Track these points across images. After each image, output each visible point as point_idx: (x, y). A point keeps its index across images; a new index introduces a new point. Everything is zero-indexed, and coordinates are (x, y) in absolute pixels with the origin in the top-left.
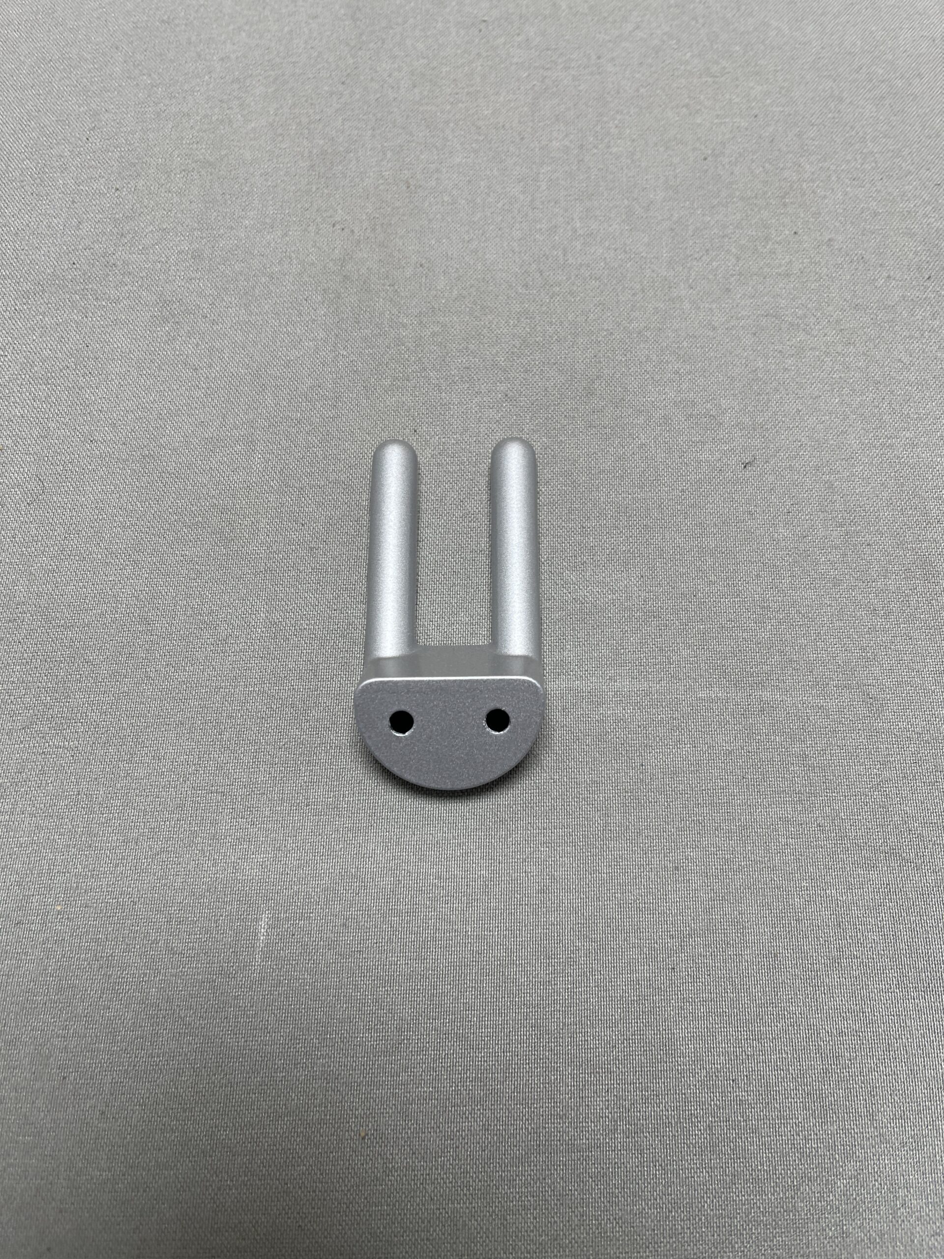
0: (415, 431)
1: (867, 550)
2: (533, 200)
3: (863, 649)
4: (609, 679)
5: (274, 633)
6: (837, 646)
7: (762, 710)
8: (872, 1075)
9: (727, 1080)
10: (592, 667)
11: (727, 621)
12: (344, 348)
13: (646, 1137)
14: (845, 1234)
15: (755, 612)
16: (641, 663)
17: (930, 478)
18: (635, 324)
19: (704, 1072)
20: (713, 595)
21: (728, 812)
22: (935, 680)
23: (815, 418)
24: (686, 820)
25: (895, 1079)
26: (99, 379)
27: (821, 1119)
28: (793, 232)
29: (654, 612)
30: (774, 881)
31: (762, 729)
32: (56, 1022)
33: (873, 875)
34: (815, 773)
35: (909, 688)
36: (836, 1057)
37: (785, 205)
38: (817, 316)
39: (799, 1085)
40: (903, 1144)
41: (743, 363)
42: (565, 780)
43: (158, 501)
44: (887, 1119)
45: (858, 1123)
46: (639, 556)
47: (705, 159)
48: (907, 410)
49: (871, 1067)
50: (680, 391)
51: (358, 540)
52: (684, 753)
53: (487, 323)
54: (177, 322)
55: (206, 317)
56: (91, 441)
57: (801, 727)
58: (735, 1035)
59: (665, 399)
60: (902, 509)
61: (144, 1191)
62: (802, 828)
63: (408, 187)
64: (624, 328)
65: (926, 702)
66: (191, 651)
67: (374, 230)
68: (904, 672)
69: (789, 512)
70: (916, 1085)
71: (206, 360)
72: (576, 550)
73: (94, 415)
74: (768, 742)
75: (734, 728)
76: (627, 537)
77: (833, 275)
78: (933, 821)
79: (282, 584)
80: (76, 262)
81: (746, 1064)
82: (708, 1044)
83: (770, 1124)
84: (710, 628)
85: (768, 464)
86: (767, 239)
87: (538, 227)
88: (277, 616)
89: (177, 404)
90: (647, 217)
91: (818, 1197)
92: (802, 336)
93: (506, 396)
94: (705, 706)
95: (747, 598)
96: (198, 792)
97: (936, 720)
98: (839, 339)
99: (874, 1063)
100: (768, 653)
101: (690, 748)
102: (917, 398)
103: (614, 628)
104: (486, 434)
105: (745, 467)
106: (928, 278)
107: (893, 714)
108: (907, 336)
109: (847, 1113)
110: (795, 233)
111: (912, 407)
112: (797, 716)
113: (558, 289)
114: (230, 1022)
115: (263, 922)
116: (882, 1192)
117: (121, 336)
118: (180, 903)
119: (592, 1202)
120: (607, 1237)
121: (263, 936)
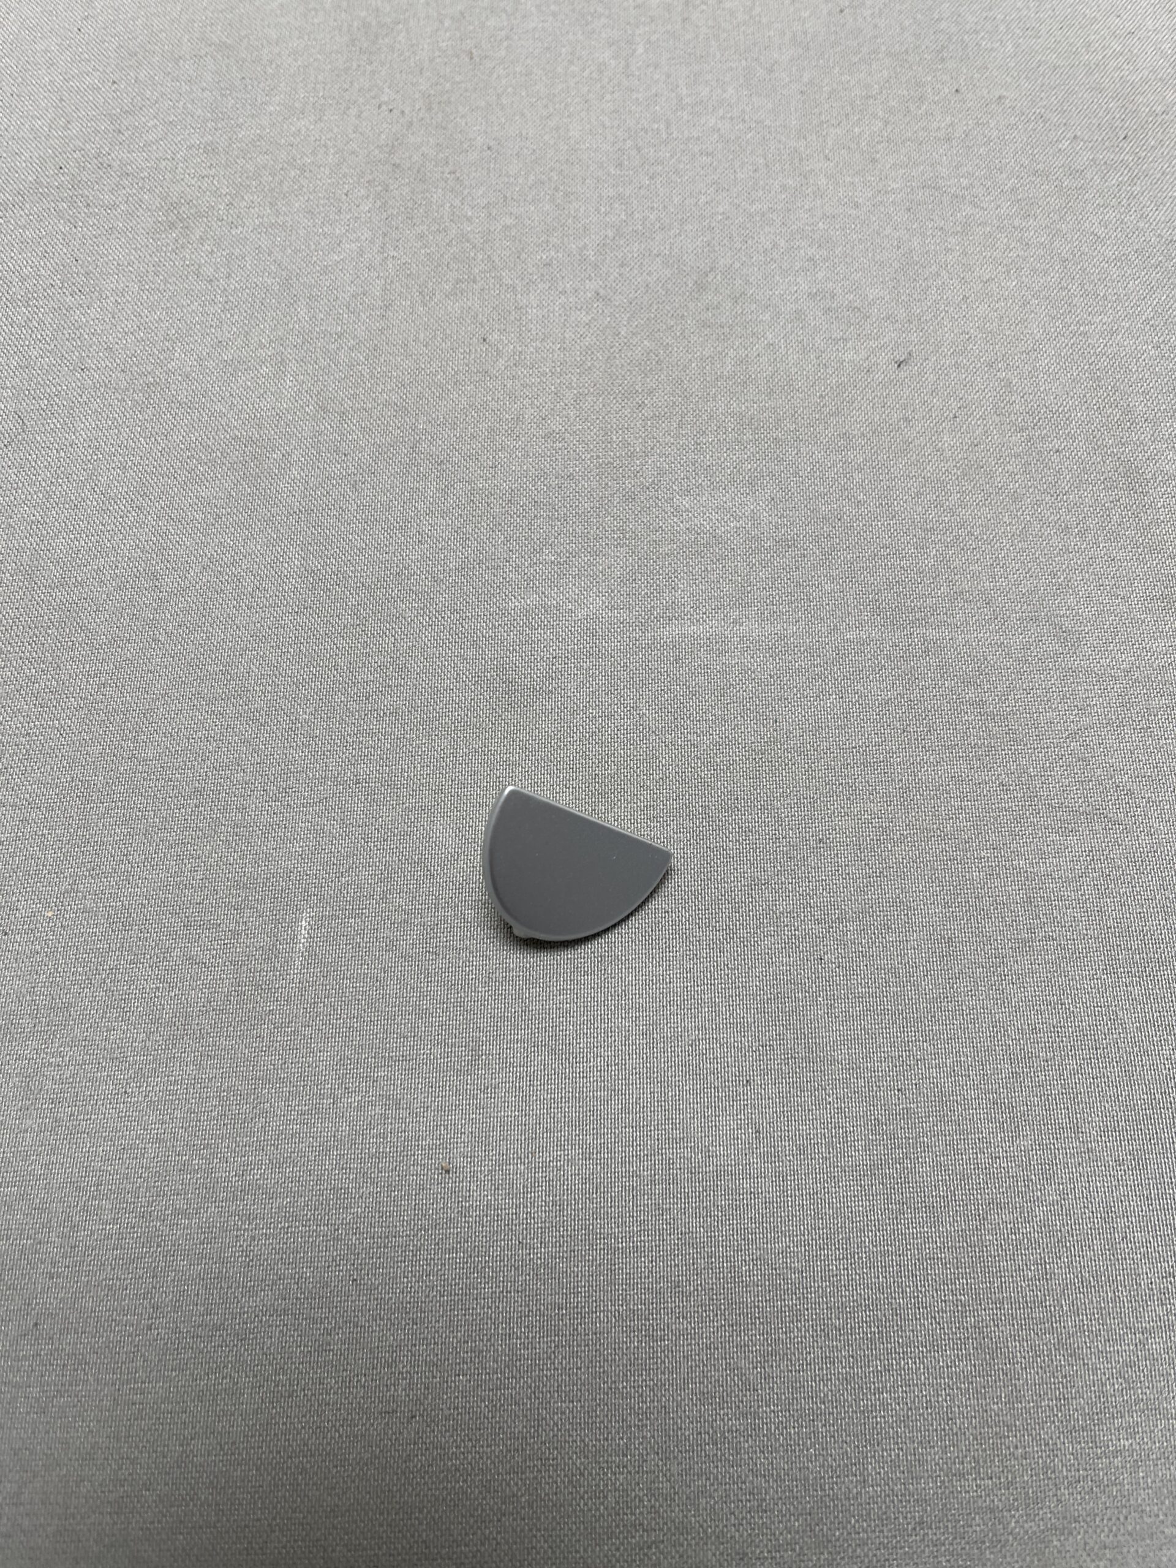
0: (484, 340)
1: (1056, 458)
2: (627, 66)
3: (1053, 575)
4: (733, 623)
5: (312, 584)
6: (1020, 571)
7: (927, 651)
8: (1075, 1079)
9: (891, 1091)
10: (712, 609)
11: (881, 548)
12: (394, 249)
13: (790, 1161)
14: (1047, 1276)
15: (915, 536)
16: (773, 602)
17: (1133, 370)
18: (757, 206)
19: (861, 1083)
20: (862, 519)
21: (885, 773)
22: (1146, 607)
23: (986, 306)
24: (833, 784)
25: (1105, 1082)
26: (91, 297)
27: (1012, 1132)
28: (954, 90)
29: (788, 541)
30: (946, 852)
31: (927, 674)
32: (48, 1048)
33: (1072, 840)
34: (995, 723)
35: (1113, 618)
36: (1029, 1058)
37: (943, 60)
38: (987, 186)
39: (982, 1093)
40: (1120, 1163)
41: (894, 245)
42: (680, 743)
43: (166, 436)
44: (1097, 1132)
45: (1058, 1136)
46: (769, 476)
47: (841, 11)
48: (1104, 291)
49: (1074, 1069)
50: (815, 281)
51: (414, 470)
52: (829, 705)
53: (572, 212)
54: (187, 227)
55: (223, 219)
56: (82, 370)
57: (977, 669)
58: (901, 1037)
59: (796, 291)
60: (1099, 408)
61: (159, 1246)
62: (980, 787)
63: (471, 58)
64: (745, 210)
65: (1134, 634)
66: (210, 608)
67: (429, 109)
68: (1105, 599)
69: (956, 417)
70: (1132, 1090)
71: (223, 270)
72: (689, 471)
73: (85, 339)
74: (935, 688)
75: (891, 673)
76: (752, 453)
77: (1006, 138)
78: (1146, 774)
79: (321, 526)
81: (914, 1070)
82: (866, 1048)
84: (859, 557)
85: (927, 362)
86: (922, 99)
87: (634, 97)
88: (314, 563)
89: (189, 322)
90: (770, 80)
91: (1011, 1228)
92: (968, 209)
93: (598, 294)
94: (854, 649)
95: (905, 519)
96: (221, 773)
97: (1147, 656)
98: (1016, 211)
99: (1077, 1064)
100: (933, 583)
101: (836, 699)
102: (1115, 276)
103: (738, 562)
104: (573, 340)
105: (899, 366)
106: (1124, 138)
107: (1093, 649)
108: (1101, 204)
109: (1044, 1125)
110: (957, 91)
112: (970, 656)
113: (660, 168)
114: (263, 1042)
115: (304, 922)
116: (1094, 1222)
117: (117, 246)
118: (200, 903)
119: (723, 1241)
120: (742, 1282)
121: (304, 938)
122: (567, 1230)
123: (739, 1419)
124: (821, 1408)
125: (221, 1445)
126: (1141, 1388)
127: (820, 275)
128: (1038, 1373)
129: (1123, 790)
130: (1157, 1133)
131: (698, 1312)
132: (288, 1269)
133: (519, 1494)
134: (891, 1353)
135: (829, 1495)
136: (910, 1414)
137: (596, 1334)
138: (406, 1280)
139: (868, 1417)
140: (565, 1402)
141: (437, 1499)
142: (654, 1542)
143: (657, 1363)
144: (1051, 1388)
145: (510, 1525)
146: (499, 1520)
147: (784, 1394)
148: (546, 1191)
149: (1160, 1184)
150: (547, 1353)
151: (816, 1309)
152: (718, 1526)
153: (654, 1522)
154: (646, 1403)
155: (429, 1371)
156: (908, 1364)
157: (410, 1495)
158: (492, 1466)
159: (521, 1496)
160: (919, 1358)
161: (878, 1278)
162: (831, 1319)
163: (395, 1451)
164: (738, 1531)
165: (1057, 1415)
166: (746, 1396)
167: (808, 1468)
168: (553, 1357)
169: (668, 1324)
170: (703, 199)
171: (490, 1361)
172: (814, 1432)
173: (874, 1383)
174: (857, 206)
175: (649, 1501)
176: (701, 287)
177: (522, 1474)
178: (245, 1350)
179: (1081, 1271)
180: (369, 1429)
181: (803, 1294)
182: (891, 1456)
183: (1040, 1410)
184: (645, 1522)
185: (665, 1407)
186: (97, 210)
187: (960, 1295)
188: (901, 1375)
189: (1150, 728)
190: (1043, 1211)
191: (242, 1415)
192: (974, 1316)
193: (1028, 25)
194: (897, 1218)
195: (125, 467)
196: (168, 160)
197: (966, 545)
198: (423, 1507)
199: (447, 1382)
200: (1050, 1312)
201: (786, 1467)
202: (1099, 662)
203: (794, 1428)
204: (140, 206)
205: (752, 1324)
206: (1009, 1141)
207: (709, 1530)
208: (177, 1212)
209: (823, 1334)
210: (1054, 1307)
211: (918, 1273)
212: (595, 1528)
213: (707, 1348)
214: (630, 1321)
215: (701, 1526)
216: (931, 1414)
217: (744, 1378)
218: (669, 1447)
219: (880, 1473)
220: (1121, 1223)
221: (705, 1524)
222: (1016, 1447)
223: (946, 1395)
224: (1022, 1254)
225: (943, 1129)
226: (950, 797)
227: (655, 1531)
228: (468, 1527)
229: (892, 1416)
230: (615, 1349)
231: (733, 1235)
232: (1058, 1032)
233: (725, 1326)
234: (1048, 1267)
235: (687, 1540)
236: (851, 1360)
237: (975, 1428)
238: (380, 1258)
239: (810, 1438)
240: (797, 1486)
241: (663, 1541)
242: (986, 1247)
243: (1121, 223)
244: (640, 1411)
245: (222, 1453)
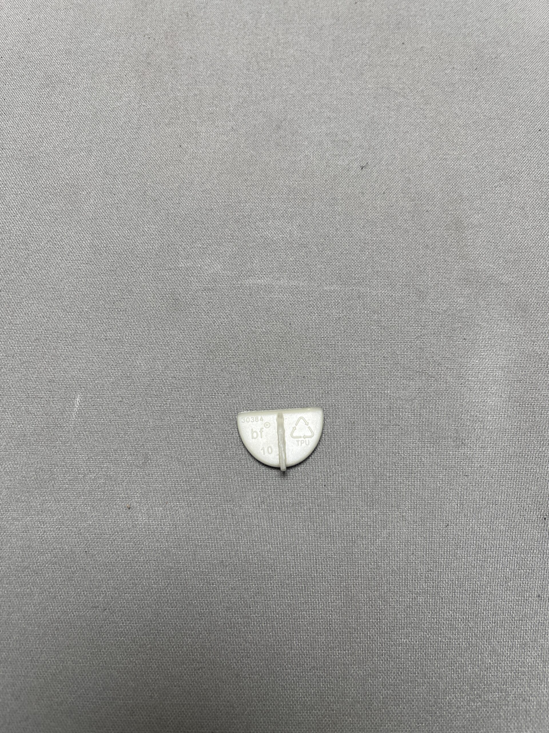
0: (180, 146)
1: (426, 214)
2: (256, 24)
3: (418, 266)
4: (277, 279)
5: (95, 251)
6: (404, 264)
7: (359, 297)
8: (401, 486)
9: (321, 486)
10: (268, 273)
11: (344, 250)
12: (145, 102)
13: (275, 513)
14: (378, 567)
15: (360, 245)
16: (295, 271)
17: (465, 177)
18: (308, 92)
19: (309, 481)
20: (338, 237)
21: (334, 349)
22: (457, 283)
23: (404, 144)
24: (312, 353)
25: (413, 488)
26: (9, 117)
27: (371, 507)
28: (402, 43)
29: (304, 245)
30: (357, 385)
31: (358, 307)
33: (412, 383)
34: (385, 330)
35: (442, 287)
36: (382, 475)
37: (399, 28)
38: (411, 89)
39: (360, 489)
40: (415, 522)
41: (366, 113)
42: (248, 331)
43: (36, 181)
44: (407, 509)
45: (391, 510)
46: (299, 215)
47: (356, 3)
48: (457, 140)
49: (400, 482)
50: (329, 128)
51: (144, 203)
52: (314, 318)
53: (225, 90)
54: (54, 87)
55: (70, 84)
56: (2, 149)
57: (380, 306)
58: (328, 463)
59: (320, 132)
60: (448, 193)
62: (374, 358)
63: (187, 16)
64: (302, 94)
65: (450, 295)
66: (49, 259)
67: (167, 38)
68: (440, 279)
69: (384, 193)
70: (424, 492)
71: (68, 107)
72: (264, 211)
73: (5, 135)
74: (360, 314)
75: (342, 306)
76: (293, 204)
78: (448, 357)
79: (101, 226)
80: (3, 57)
81: (332, 477)
82: (312, 467)
83: (342, 508)
84: (334, 254)
85: (375, 168)
86: (387, 46)
87: (258, 38)
88: (96, 242)
89: (51, 130)
90: (320, 33)
91: (366, 547)
92: (401, 99)
93: (232, 128)
94: (328, 294)
95: (356, 238)
96: (48, 332)
97: (455, 304)
98: (422, 101)
99: (402, 479)
100: (365, 267)
101: (317, 316)
102: (463, 133)
103: (282, 252)
104: (219, 148)
105: (362, 168)
106: (476, 69)
107: (431, 300)
108: (461, 100)
109: (385, 504)
110: (403, 43)
111: (459, 139)
112: (377, 300)
113: (266, 72)
114: (56, 449)
115: (78, 399)
116: (401, 547)
117: (23, 94)
118: (34, 388)
119: (243, 545)
120: (249, 562)
121: (78, 406)
122: (178, 536)
123: (242, 619)
124: (277, 617)
125: (24, 617)
126: (413, 617)
127: (332, 125)
128: (369, 608)
129: (437, 363)
130: (432, 511)
131: (229, 574)
132: (58, 545)
133: (147, 644)
134: (309, 596)
135: (276, 653)
136: (314, 621)
137: (185, 580)
138: (108, 553)
139: (296, 621)
140: (170, 607)
141: (112, 644)
142: (201, 668)
143: (210, 594)
144: (374, 614)
145: (141, 657)
146: (137, 654)
147: (262, 609)
148: (170, 519)
149: (431, 532)
150: (164, 586)
151: (279, 576)
152: (228, 663)
153: (202, 659)
154: (204, 610)
155: (114, 591)
156: (315, 600)
157: (101, 642)
158: (137, 632)
159: (147, 645)
160: (320, 598)
161: (307, 564)
162: (285, 580)
163: (96, 623)
164: (237, 665)
165: (376, 626)
166: (246, 609)
167: (269, 641)
168: (166, 588)
169: (216, 578)
170: (284, 87)
171: (140, 589)
172: (273, 626)
173: (300, 607)
174: (352, 94)
175: (201, 650)
176: (279, 127)
177: (149, 636)
178: (37, 578)
179: (393, 566)
180: (86, 614)
181: (274, 569)
182: (304, 638)
183: (369, 623)
184: (198, 659)
185: (211, 612)
186: (15, 77)
187: (341, 573)
188: (312, 605)
189: (452, 336)
190: (380, 541)
191: (34, 605)
192: (345, 583)
193: (440, 14)
194: (318, 540)
195: (17, 194)
196: (49, 56)
197: (382, 251)
198: (106, 647)
199: (121, 596)
200: (378, 582)
201: (259, 640)
202: (434, 306)
203: (264, 624)
204: (35, 76)
205: (251, 580)
206: (369, 510)
207: (225, 664)
208: (14, 519)
209: (281, 586)
210: (380, 581)
211: (324, 563)
212: (177, 660)
213: (231, 589)
214: (200, 576)
215: (221, 662)
216: (323, 622)
217: (246, 602)
218: (211, 628)
219: (298, 645)
220: (412, 548)
221: (223, 662)
222: (357, 638)
223: (330, 614)
224: (369, 558)
225: (342, 503)
226: (361, 361)
227: (202, 663)
228: (124, 657)
229: (306, 622)
230: (193, 587)
231: (248, 543)
232: (396, 465)
233: (240, 580)
234: (379, 564)
235: (215, 667)
236: (292, 597)
237: (341, 629)
238: (97, 543)
239: (271, 629)
240: (263, 648)
241: (205, 667)
242: (354, 554)
243: (469, 109)
244: (201, 613)
245: (24, 620)
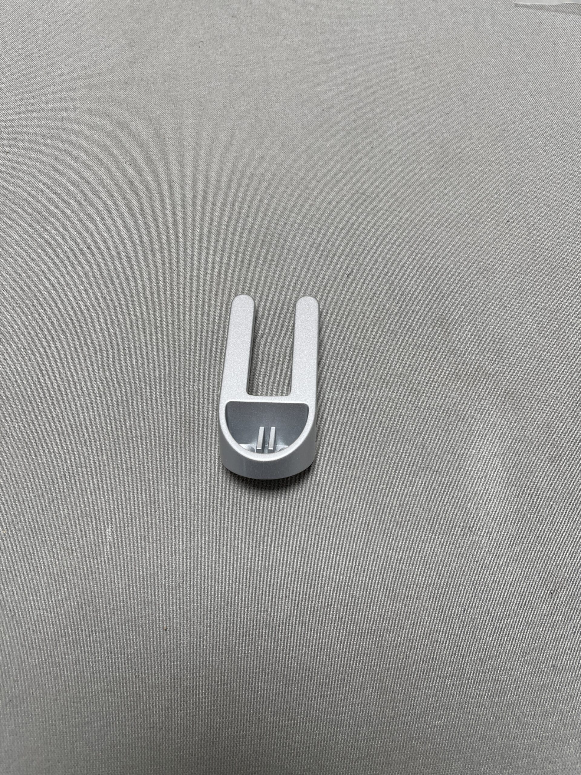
0: (174, 271)
1: (412, 314)
2: (231, 141)
3: (410, 366)
7: (359, 401)
11: (340, 357)
12: (134, 230)
13: (307, 617)
18: (288, 204)
19: (334, 584)
20: (333, 344)
23: (384, 247)
32: (7, 588)
33: (418, 479)
35: (435, 383)
37: (366, 133)
38: (384, 192)
40: (435, 610)
41: (346, 220)
43: (41, 320)
44: (426, 599)
47: (323, 110)
49: (418, 574)
50: (313, 238)
51: (147, 331)
54: (45, 223)
55: (60, 218)
56: (3, 290)
59: (305, 243)
61: (57, 667)
63: (164, 139)
64: (283, 207)
67: (147, 163)
71: (61, 242)
77: (393, 169)
78: (447, 450)
81: (355, 578)
83: (368, 606)
84: (332, 361)
85: (359, 273)
86: (357, 152)
87: (235, 155)
88: (107, 374)
89: (48, 267)
90: (293, 145)
92: (377, 203)
94: (330, 402)
97: (448, 399)
98: (397, 203)
102: (437, 232)
104: (212, 269)
105: (348, 276)
106: (443, 167)
108: (432, 199)
109: (406, 597)
110: (372, 147)
111: (435, 237)
114: (95, 581)
115: (109, 529)
116: (425, 635)
117: (15, 232)
118: (66, 524)
119: (281, 651)
120: (289, 667)
121: (110, 536)
122: (220, 650)
123: (289, 721)
124: (320, 715)
125: (87, 744)
126: (443, 700)
127: (315, 236)
128: (403, 696)
129: (438, 457)
130: (450, 598)
131: (272, 680)
132: (110, 673)
133: (204, 756)
134: (347, 692)
135: (324, 749)
136: (354, 715)
137: (232, 691)
138: (156, 674)
139: (338, 717)
140: (221, 719)
141: (172, 760)
142: (257, 771)
143: (256, 701)
144: (408, 702)
145: (201, 768)
146: (197, 766)
147: (306, 710)
148: (211, 635)
149: (451, 618)
150: (213, 700)
151: (317, 676)
152: (281, 763)
153: (256, 764)
154: (252, 717)
155: (167, 710)
156: (353, 695)
157: (162, 759)
158: (193, 746)
159: (205, 757)
160: (358, 693)
161: (342, 662)
162: (324, 679)
163: (155, 742)
164: (289, 765)
165: (411, 713)
166: (291, 712)
167: (315, 739)
168: (215, 701)
169: (260, 686)
170: (265, 202)
171: (191, 705)
172: (317, 724)
173: (340, 704)
174: (330, 203)
175: (254, 755)
176: (265, 243)
177: (205, 748)
178: (94, 706)
179: (420, 655)
180: (145, 734)
181: (313, 670)
182: (347, 732)
183: (404, 711)
184: (253, 764)
185: (260, 718)
186: (5, 216)
187: (373, 667)
188: (351, 700)
189: (449, 430)
190: (406, 632)
191: (94, 732)
192: (379, 675)
193: (403, 113)
194: (349, 638)
195: (24, 334)
196: (35, 190)
197: (375, 355)
198: (167, 763)
199: (174, 714)
200: (408, 671)
201: (307, 739)
202: (429, 403)
203: (310, 723)
204: (24, 213)
205: (293, 683)
206: (392, 604)
207: (278, 765)
208: (64, 653)
209: (320, 686)
210: (410, 669)
211: (357, 659)
212: (234, 767)
213: (275, 694)
214: (245, 685)
215: (275, 764)
216: (362, 715)
217: (290, 705)
218: (262, 734)
219: (343, 739)
220: (435, 635)
221: (276, 763)
222: (395, 726)
223: (368, 707)
224: (397, 649)
225: (367, 601)
226: (369, 463)
227: (257, 767)
228: (185, 770)
229: (347, 717)
230: (240, 697)
231: (285, 648)
232: (412, 559)
233: (282, 685)
234: (407, 654)
235: (269, 769)
236: (332, 695)
237: (380, 719)
238: (146, 666)
239: (316, 727)
240: (311, 746)
241: (260, 770)
242: (383, 647)
243: (440, 207)
244: (250, 721)
245: (87, 747)
